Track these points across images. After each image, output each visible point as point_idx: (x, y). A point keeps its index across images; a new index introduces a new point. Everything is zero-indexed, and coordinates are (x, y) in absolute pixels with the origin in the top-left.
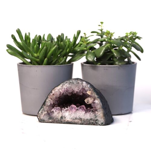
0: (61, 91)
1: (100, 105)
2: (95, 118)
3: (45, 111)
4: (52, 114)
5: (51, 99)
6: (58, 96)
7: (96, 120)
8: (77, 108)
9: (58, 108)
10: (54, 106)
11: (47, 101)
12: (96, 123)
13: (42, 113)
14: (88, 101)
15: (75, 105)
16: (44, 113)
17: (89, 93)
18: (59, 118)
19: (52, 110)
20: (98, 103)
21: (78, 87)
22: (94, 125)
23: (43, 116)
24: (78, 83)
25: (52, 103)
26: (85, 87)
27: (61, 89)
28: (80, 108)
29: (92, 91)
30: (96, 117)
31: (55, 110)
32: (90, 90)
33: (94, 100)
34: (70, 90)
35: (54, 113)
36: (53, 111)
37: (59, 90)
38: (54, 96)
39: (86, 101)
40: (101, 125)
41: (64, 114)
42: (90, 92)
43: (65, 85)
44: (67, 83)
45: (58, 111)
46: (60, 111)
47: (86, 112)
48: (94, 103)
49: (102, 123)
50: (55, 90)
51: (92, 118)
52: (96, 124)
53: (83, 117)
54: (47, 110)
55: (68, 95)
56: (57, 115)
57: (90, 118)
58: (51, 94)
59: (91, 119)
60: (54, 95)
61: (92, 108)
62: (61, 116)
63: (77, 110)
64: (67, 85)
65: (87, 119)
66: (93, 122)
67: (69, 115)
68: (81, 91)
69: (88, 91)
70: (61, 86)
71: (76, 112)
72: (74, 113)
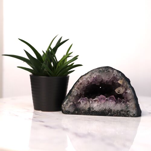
0: (88, 79)
1: (132, 95)
2: (127, 109)
3: (70, 102)
4: (78, 105)
5: (78, 89)
6: (86, 86)
7: (128, 111)
8: (107, 98)
9: (86, 99)
10: (81, 96)
11: (73, 90)
12: (128, 114)
13: (67, 103)
14: (119, 91)
15: (103, 95)
16: (69, 104)
17: (120, 82)
18: (87, 109)
20: (131, 93)
21: (109, 76)
22: (125, 116)
23: (68, 107)
24: (109, 71)
25: (79, 93)
26: (117, 75)
27: (90, 78)
28: (110, 99)
29: (124, 80)
30: (128, 108)
31: (82, 100)
32: (121, 79)
33: (126, 89)
34: (99, 79)
35: (81, 104)
36: (80, 102)
37: (87, 79)
38: (82, 86)
39: (116, 91)
40: (132, 117)
41: (92, 105)
42: (122, 81)
43: (95, 73)
44: (96, 71)
45: (85, 102)
46: (88, 102)
47: (116, 103)
48: (126, 93)
49: (134, 115)
50: (83, 79)
51: (124, 109)
52: (127, 116)
53: (113, 109)
54: (73, 100)
55: (97, 84)
56: (84, 106)
57: (121, 109)
58: (79, 83)
59: (122, 110)
60: (81, 84)
61: (123, 98)
62: (88, 107)
63: (107, 100)
64: (96, 73)
65: (118, 110)
66: (124, 113)
67: (98, 106)
68: (112, 80)
69: (119, 80)
70: (90, 74)
71: (106, 103)
72: (103, 104)
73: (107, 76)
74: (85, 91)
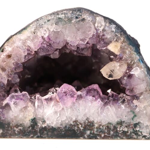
0: (29, 43)
1: (147, 82)
2: (133, 119)
4: (5, 112)
5: (3, 69)
6: (23, 61)
7: (136, 125)
8: (79, 93)
9: (24, 95)
10: (11, 88)
12: (136, 133)
14: (112, 71)
15: (70, 83)
17: (114, 48)
18: (27, 122)
19: (5, 102)
20: (142, 75)
21: (84, 32)
22: (129, 137)
24: (83, 20)
26: (104, 30)
27: (32, 40)
28: (89, 92)
29: (124, 42)
30: (135, 116)
31: (14, 100)
32: (116, 41)
33: (130, 67)
34: (58, 41)
36: (8, 105)
37: (24, 42)
38: (12, 62)
40: (148, 139)
42: (119, 44)
43: (45, 26)
44: (48, 21)
45: (22, 104)
46: (30, 104)
47: (106, 104)
48: (130, 76)
50: (14, 42)
51: (125, 119)
52: (135, 136)
55: (52, 56)
56: (21, 116)
57: (119, 120)
59: (121, 123)
60: (9, 56)
61: (123, 91)
62: (32, 117)
63: (80, 97)
64: (50, 27)
65: (109, 123)
66: (126, 130)
67: (56, 112)
68: (91, 42)
69: (111, 42)
70: (33, 30)
71: (76, 104)
72: (71, 107)
73: (79, 33)
74: (21, 75)
